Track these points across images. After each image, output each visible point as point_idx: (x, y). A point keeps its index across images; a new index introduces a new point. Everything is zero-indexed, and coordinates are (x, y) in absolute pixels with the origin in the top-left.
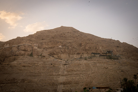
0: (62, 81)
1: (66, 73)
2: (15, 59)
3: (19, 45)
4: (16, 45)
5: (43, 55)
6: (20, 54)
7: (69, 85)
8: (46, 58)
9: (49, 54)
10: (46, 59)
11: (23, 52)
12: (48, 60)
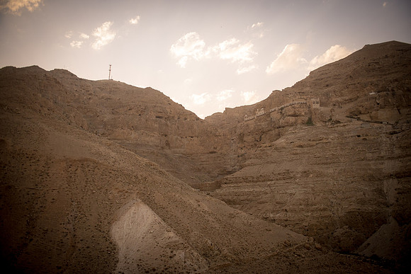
1: (397, 152)
2: (279, 136)
3: (283, 106)
4: (277, 108)
5: (334, 119)
6: (287, 123)
8: (342, 124)
9: (348, 114)
10: (344, 126)
11: (292, 119)
12: (347, 127)
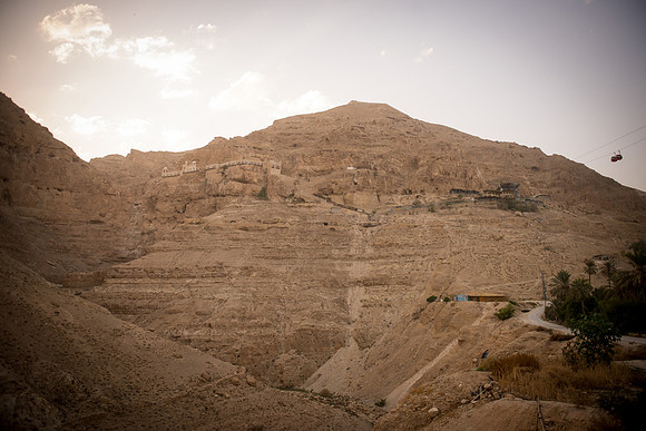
0: (359, 276)
1: (370, 251)
2: (215, 208)
3: (227, 164)
4: (217, 166)
5: (297, 194)
6: (230, 190)
7: (380, 288)
8: (306, 205)
9: (316, 191)
10: (309, 207)
11: (238, 186)
12: (313, 210)
